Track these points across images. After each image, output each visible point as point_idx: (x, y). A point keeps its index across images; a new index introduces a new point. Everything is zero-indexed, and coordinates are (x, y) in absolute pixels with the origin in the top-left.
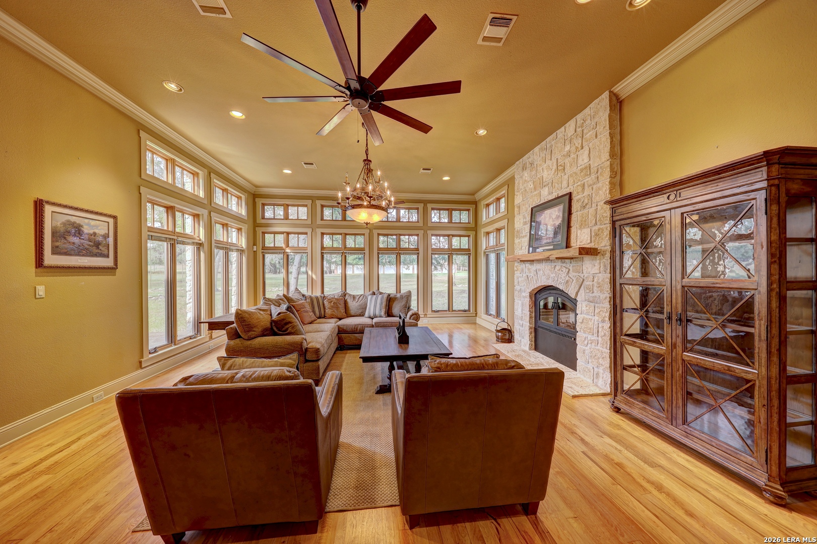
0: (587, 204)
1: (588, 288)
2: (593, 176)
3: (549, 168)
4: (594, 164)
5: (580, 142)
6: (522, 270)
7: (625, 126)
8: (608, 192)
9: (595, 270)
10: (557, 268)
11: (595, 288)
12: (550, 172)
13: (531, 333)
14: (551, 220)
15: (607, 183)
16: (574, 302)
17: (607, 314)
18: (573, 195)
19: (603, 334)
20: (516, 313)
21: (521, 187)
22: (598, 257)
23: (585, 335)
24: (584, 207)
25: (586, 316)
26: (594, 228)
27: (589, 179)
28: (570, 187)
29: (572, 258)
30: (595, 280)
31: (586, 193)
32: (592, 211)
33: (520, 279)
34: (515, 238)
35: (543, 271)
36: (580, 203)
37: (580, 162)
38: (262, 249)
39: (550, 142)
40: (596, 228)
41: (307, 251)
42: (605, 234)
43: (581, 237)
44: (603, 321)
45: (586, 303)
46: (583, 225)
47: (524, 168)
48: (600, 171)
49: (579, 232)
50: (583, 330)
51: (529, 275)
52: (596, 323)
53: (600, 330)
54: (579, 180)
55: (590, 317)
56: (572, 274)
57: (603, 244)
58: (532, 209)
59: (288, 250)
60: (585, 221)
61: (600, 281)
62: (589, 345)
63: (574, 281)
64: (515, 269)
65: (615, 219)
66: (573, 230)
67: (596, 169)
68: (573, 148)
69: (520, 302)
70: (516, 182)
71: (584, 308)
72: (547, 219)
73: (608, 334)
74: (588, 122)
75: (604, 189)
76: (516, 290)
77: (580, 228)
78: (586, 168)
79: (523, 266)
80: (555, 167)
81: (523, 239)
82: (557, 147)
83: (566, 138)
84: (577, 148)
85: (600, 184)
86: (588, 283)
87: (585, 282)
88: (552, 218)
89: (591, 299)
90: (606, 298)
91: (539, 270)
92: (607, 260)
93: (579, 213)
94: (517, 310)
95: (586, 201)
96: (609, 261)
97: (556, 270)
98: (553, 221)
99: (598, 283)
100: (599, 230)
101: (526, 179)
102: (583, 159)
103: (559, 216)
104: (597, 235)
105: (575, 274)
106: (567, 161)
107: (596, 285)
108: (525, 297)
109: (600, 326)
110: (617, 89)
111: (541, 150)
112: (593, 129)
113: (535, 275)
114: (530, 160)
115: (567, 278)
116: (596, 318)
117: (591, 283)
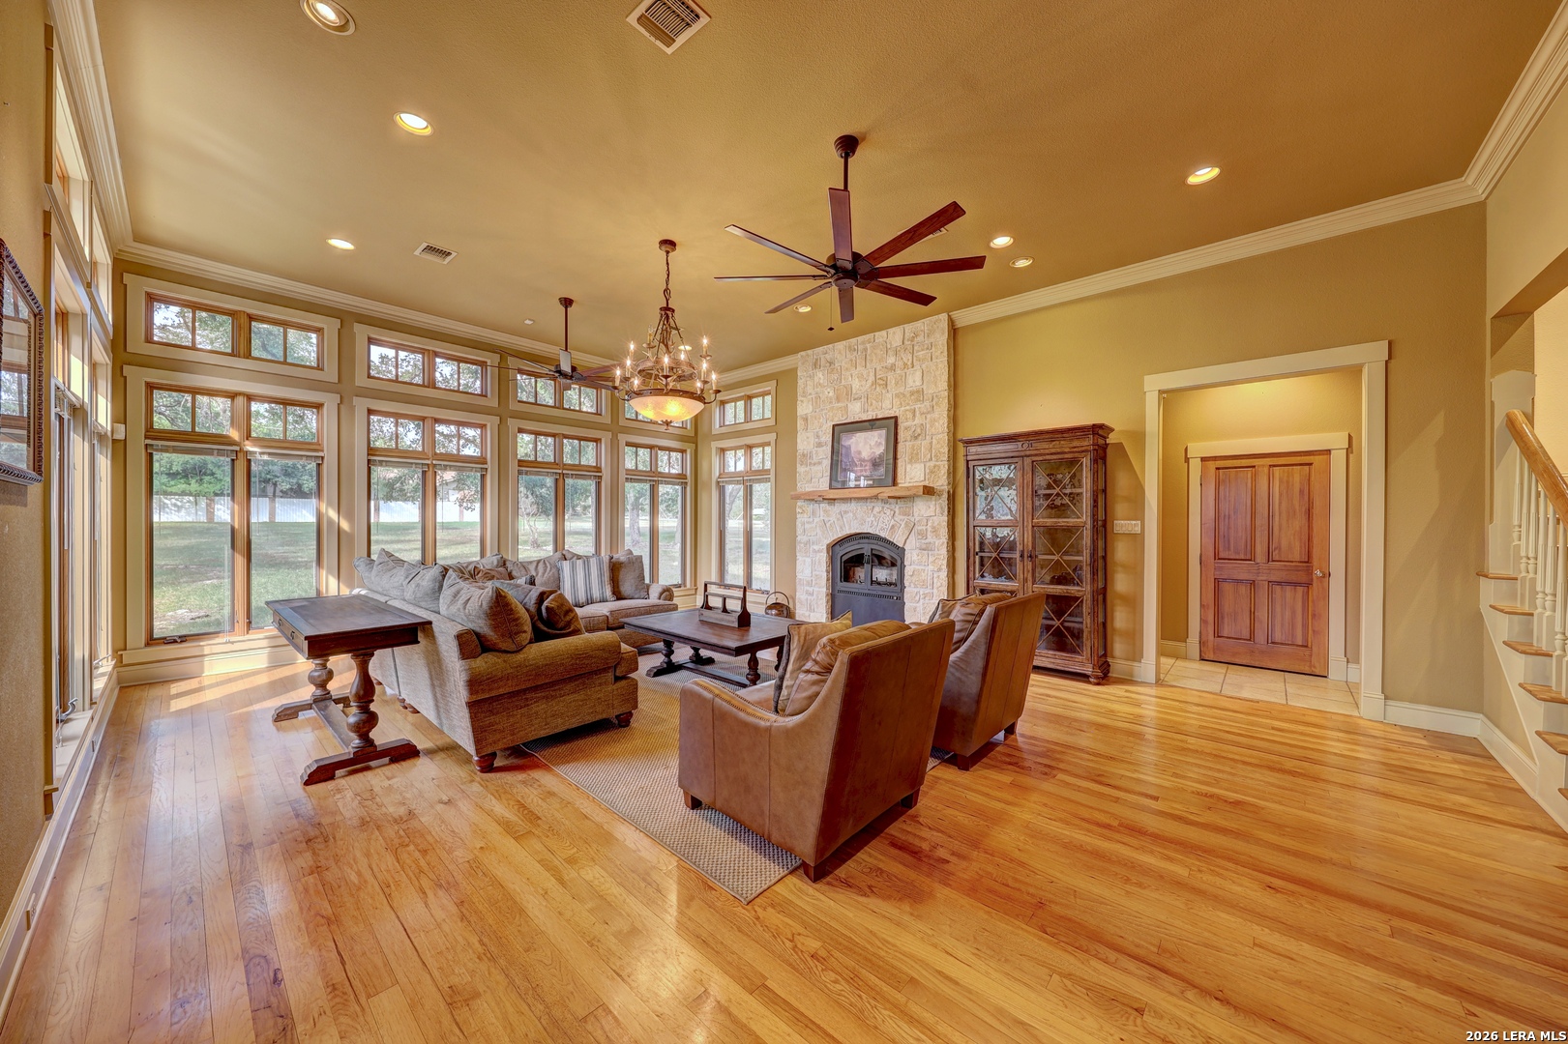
0: (919, 435)
1: (919, 533)
2: (927, 404)
3: (861, 377)
4: (929, 391)
5: (910, 358)
6: (814, 513)
7: (959, 358)
8: (946, 425)
9: (930, 512)
10: (877, 509)
11: (929, 533)
12: (864, 382)
13: (827, 602)
14: (868, 447)
15: (945, 416)
16: (901, 551)
17: (945, 562)
18: (900, 421)
19: (939, 584)
20: (799, 576)
21: (810, 389)
22: (934, 498)
23: (916, 590)
24: (916, 438)
25: (917, 567)
26: (928, 464)
27: (923, 406)
28: (894, 409)
29: (899, 498)
30: (930, 524)
31: (916, 422)
32: (925, 443)
33: (807, 526)
34: (798, 465)
35: (854, 514)
36: (911, 433)
37: (910, 381)
38: (146, 437)
39: (863, 343)
40: (932, 464)
41: (320, 454)
42: (943, 472)
43: (912, 474)
44: (940, 570)
45: (918, 551)
46: (914, 458)
47: (816, 365)
48: (935, 400)
49: (909, 466)
50: (915, 584)
51: (826, 519)
52: (930, 573)
53: (935, 580)
54: (908, 404)
55: (923, 568)
56: (898, 517)
57: (940, 483)
58: (834, 426)
59: (249, 447)
60: (917, 454)
61: (936, 524)
62: (921, 601)
63: (903, 525)
64: (798, 510)
65: (969, 458)
66: (900, 463)
67: (930, 396)
68: (900, 364)
69: (808, 560)
70: (800, 383)
71: (915, 558)
72: (861, 445)
73: (945, 583)
74: (920, 339)
75: (941, 422)
76: (800, 542)
77: (911, 462)
78: (918, 392)
79: (811, 507)
80: (871, 378)
81: (815, 468)
82: (876, 354)
83: (889, 346)
84: (905, 364)
85: (936, 415)
86: (920, 528)
87: (916, 527)
88: (868, 445)
89: (924, 546)
90: (943, 543)
91: (846, 512)
92: (944, 501)
93: (907, 443)
94: (802, 571)
95: (919, 431)
96: (946, 502)
97: (875, 512)
98: (871, 449)
99: (934, 528)
100: (935, 467)
101: (821, 381)
102: (914, 380)
103: (880, 443)
104: (932, 472)
105: (902, 517)
106: (891, 376)
107: (929, 529)
108: (819, 551)
109: (935, 576)
110: (955, 314)
111: (851, 349)
112: (927, 349)
113: (838, 519)
114: (828, 356)
115: (893, 522)
116: (931, 567)
117: (924, 528)
